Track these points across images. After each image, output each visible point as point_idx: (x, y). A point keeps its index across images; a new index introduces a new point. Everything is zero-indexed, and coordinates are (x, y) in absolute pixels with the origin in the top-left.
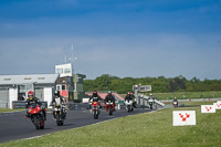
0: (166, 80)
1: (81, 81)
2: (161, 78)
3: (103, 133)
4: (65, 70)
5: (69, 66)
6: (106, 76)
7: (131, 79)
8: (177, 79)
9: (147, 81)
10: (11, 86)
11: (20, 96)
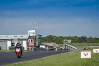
0: (78, 38)
1: (39, 38)
2: (75, 37)
3: (50, 61)
4: (32, 33)
5: (34, 31)
6: (51, 35)
7: (62, 37)
8: (82, 37)
9: (69, 38)
10: (8, 40)
11: (12, 44)
